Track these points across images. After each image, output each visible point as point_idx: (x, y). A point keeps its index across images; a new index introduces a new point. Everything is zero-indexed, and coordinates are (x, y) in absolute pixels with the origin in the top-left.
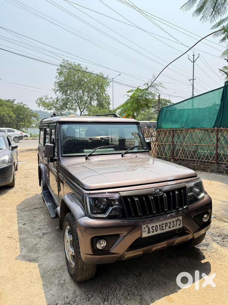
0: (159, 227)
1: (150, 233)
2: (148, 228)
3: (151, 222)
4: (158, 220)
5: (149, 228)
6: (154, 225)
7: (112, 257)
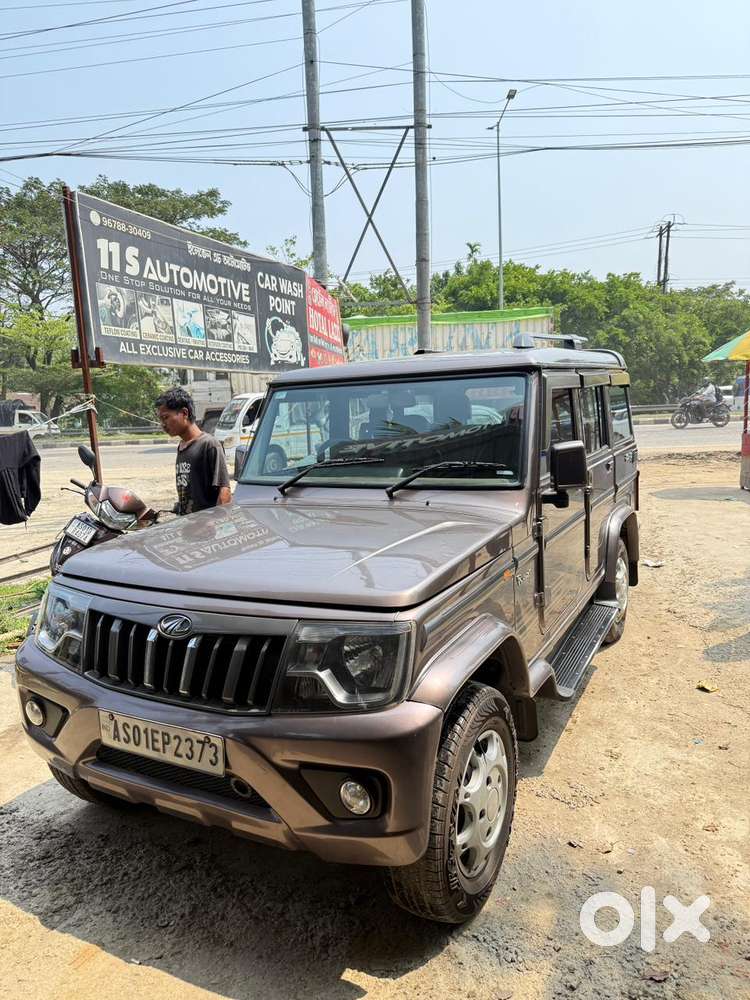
0: (143, 736)
1: (119, 740)
2: (113, 723)
5: (116, 723)
6: (131, 723)
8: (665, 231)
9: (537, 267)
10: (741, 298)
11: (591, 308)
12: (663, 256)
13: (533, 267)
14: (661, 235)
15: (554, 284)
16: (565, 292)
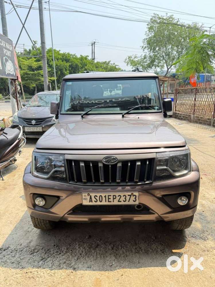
0: (104, 198)
1: (92, 202)
2: (89, 196)
3: (94, 190)
4: (104, 191)
5: (91, 196)
6: (98, 195)
7: (49, 215)
8: (93, 44)
9: (60, 51)
10: (114, 65)
11: (77, 65)
12: (93, 51)
13: (58, 50)
14: (92, 45)
15: (66, 57)
16: (69, 59)
